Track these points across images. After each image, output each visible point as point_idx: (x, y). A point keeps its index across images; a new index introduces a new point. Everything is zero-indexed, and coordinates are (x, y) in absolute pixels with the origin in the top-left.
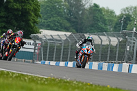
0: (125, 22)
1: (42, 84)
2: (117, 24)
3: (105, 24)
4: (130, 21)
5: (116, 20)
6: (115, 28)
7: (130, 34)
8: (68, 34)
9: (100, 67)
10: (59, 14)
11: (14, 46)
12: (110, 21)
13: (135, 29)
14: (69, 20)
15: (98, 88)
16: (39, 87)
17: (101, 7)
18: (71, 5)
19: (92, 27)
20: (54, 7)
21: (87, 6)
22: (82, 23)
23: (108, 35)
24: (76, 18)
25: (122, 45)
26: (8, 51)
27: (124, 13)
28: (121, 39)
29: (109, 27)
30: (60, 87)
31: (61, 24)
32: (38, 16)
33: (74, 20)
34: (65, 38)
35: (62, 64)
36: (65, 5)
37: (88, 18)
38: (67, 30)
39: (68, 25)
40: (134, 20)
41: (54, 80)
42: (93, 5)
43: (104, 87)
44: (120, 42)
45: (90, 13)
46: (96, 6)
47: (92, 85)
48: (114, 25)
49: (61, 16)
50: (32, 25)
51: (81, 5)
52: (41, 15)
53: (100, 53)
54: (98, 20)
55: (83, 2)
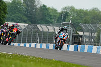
0: (64, 17)
1: (8, 59)
2: (59, 18)
3: (51, 18)
4: (68, 16)
5: (58, 15)
8: (26, 25)
9: (48, 47)
10: (20, 11)
11: (13, 34)
12: (54, 16)
13: (71, 21)
14: (26, 16)
15: (46, 61)
16: (6, 60)
17: (48, 7)
18: (28, 6)
19: (42, 20)
20: (16, 7)
21: (38, 6)
22: (35, 17)
23: (53, 26)
24: (31, 14)
26: (8, 38)
27: (63, 10)
29: (53, 20)
30: (21, 60)
31: (21, 18)
32: (5, 13)
33: (30, 15)
34: (24, 28)
35: (22, 45)
36: (24, 6)
37: (39, 14)
38: (25, 22)
39: (26, 19)
40: (70, 15)
41: (17, 56)
42: (42, 5)
43: (50, 60)
45: (41, 11)
46: (44, 6)
47: (42, 59)
48: (57, 19)
49: (21, 13)
50: (2, 19)
51: (34, 6)
52: (8, 12)
53: (48, 37)
54: (46, 15)
55: (36, 3)
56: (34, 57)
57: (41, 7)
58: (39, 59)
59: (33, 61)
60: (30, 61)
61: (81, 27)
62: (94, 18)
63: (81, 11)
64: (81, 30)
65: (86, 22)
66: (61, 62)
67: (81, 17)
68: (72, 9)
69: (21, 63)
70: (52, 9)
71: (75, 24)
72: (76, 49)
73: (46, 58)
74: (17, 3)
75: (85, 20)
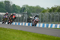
0: (23, 10)
3: (17, 10)
6: (20, 11)
7: (25, 14)
9: (16, 24)
10: (3, 7)
12: (19, 9)
13: (26, 12)
14: (6, 9)
15: (15, 31)
18: (6, 5)
19: (13, 11)
21: (11, 5)
22: (10, 10)
23: (18, 14)
25: (23, 17)
27: (23, 7)
28: (22, 15)
31: (3, 11)
40: (26, 9)
43: (17, 30)
44: (22, 16)
45: (12, 7)
46: (14, 5)
51: (9, 5)
55: (10, 3)
56: (9, 29)
57: (13, 5)
58: (12, 29)
59: (9, 30)
60: (8, 31)
61: (31, 14)
62: (37, 10)
63: (31, 7)
64: (31, 16)
65: (33, 12)
66: (22, 31)
67: (31, 10)
68: (27, 6)
69: (3, 31)
70: (18, 6)
71: (28, 13)
72: (29, 25)
73: (15, 29)
74: (2, 4)
75: (33, 11)
